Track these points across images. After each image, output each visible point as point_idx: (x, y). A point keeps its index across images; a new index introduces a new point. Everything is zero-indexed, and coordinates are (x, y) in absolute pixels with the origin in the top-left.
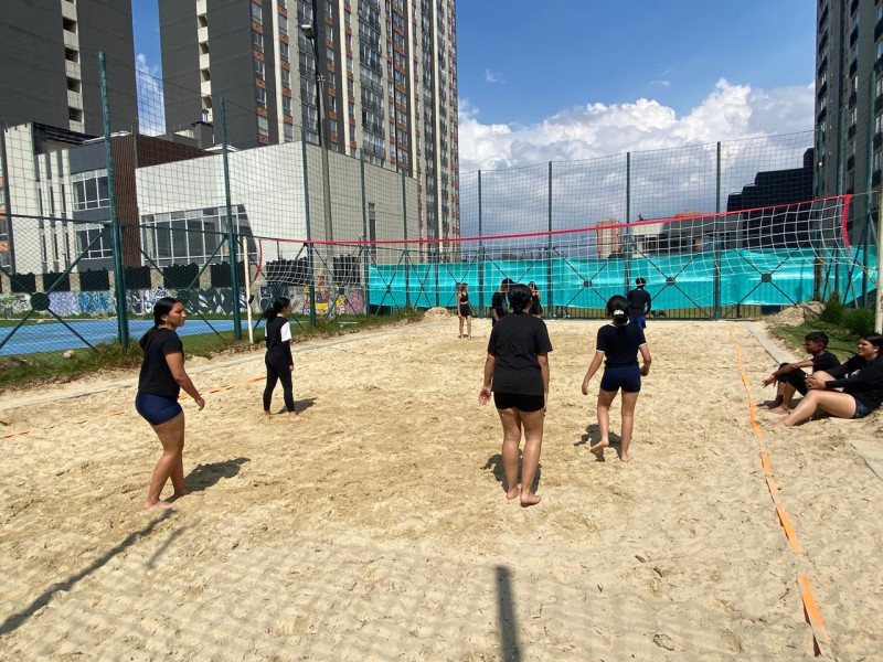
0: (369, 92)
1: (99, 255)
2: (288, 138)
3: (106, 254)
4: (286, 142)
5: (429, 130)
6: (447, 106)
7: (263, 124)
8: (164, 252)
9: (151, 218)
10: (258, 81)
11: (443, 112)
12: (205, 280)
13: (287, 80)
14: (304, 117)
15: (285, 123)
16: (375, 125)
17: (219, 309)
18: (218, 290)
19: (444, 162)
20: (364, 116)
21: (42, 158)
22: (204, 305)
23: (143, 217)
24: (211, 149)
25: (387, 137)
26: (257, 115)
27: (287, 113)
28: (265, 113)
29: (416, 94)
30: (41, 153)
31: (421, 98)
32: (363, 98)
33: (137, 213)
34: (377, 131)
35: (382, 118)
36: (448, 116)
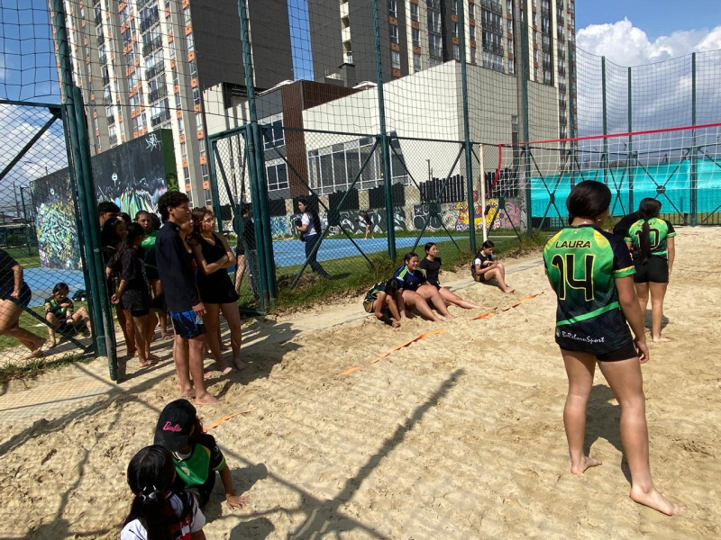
0: (489, 12)
1: (275, 187)
2: (417, 68)
3: (281, 186)
4: (416, 71)
5: (547, 41)
6: (564, 14)
7: (397, 58)
8: (327, 181)
9: (316, 152)
10: (391, 18)
11: (560, 21)
12: (364, 203)
13: (416, 13)
14: (431, 46)
15: (414, 53)
16: (494, 43)
17: (376, 229)
18: (375, 211)
19: (561, 72)
20: (484, 37)
21: (230, 110)
22: (363, 225)
23: (310, 152)
24: (358, 87)
25: (506, 54)
26: (391, 50)
27: (415, 44)
28: (397, 48)
29: (533, 7)
30: (230, 107)
31: (538, 10)
32: (483, 18)
33: (305, 150)
34: (496, 50)
35: (501, 36)
36: (565, 24)
